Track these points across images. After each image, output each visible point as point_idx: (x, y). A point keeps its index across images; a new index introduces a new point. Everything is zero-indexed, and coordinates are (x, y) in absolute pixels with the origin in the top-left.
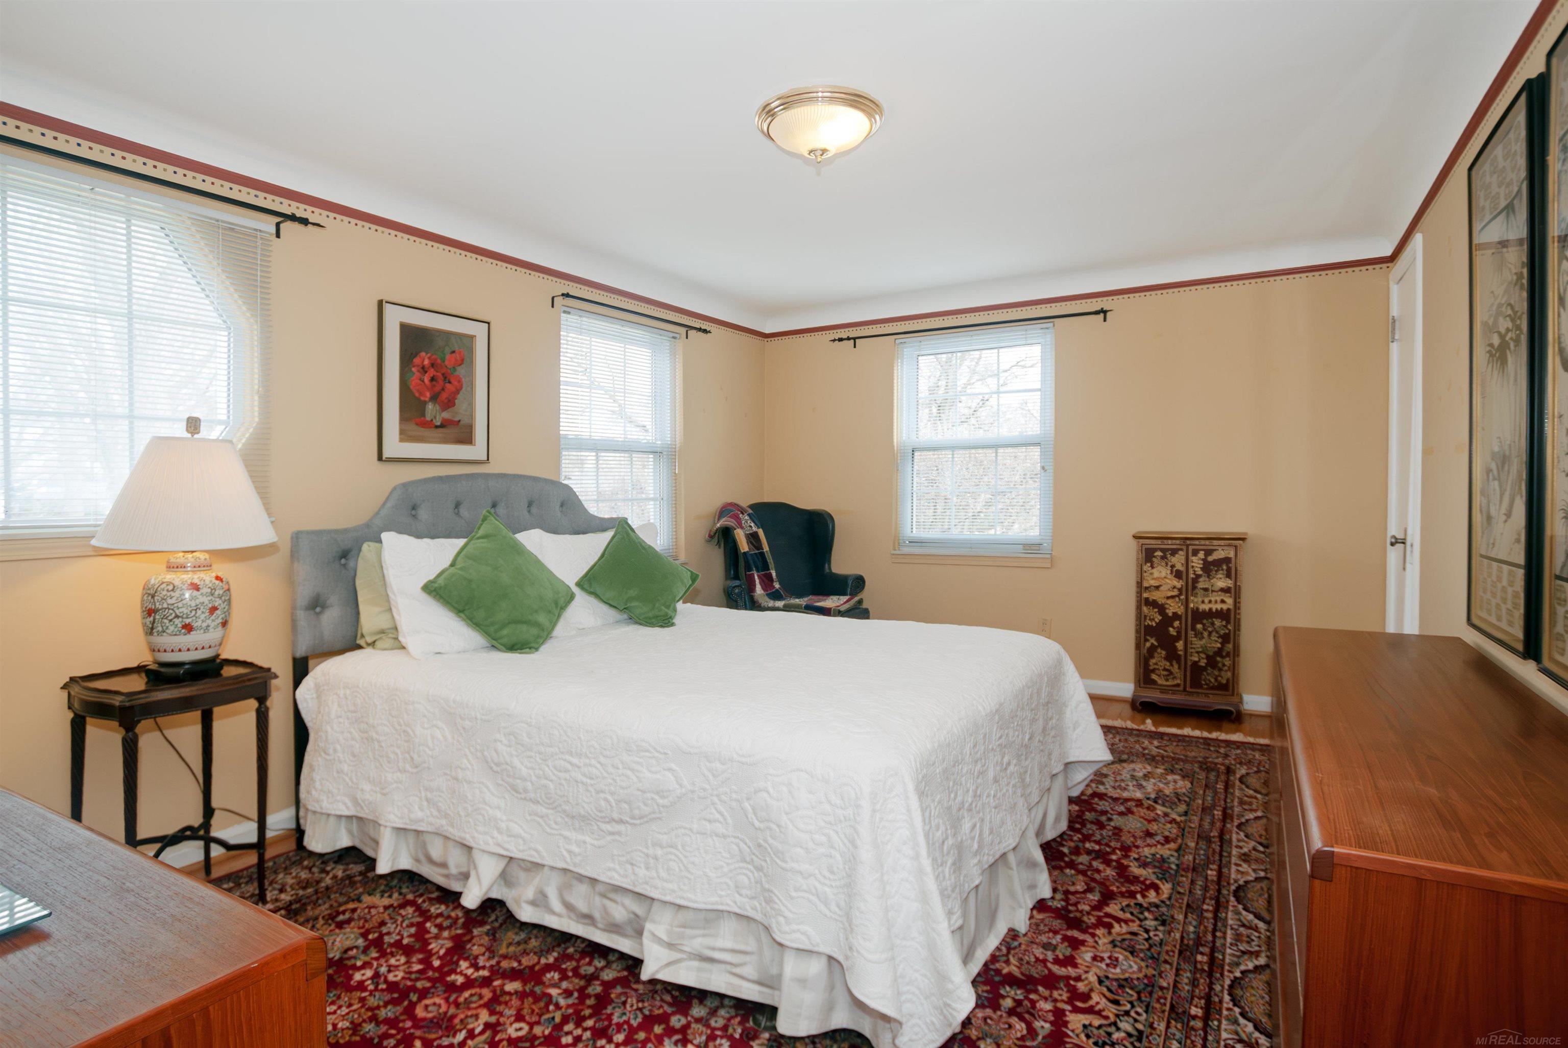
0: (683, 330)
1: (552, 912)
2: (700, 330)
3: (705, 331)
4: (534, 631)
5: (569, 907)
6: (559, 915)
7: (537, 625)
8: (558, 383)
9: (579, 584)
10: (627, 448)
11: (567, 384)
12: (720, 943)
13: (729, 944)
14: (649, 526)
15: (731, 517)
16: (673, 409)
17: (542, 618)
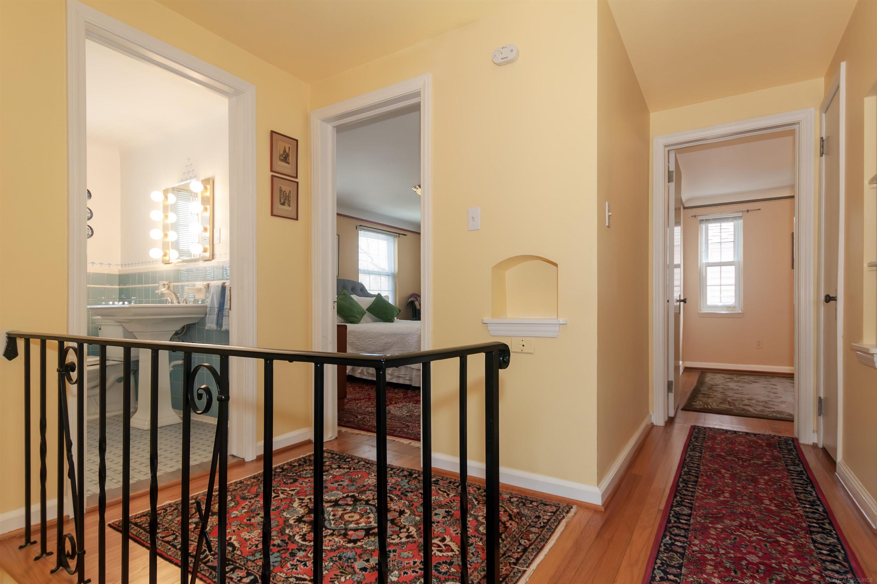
0: (398, 235)
1: (364, 375)
2: (403, 234)
3: (405, 235)
4: (356, 319)
5: (368, 373)
6: (366, 376)
7: (357, 318)
8: (358, 252)
9: (367, 310)
10: (379, 274)
11: (361, 253)
12: (401, 373)
13: (403, 373)
14: (387, 296)
15: (414, 297)
16: (394, 260)
17: (358, 317)
